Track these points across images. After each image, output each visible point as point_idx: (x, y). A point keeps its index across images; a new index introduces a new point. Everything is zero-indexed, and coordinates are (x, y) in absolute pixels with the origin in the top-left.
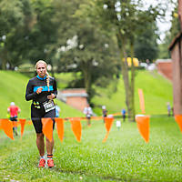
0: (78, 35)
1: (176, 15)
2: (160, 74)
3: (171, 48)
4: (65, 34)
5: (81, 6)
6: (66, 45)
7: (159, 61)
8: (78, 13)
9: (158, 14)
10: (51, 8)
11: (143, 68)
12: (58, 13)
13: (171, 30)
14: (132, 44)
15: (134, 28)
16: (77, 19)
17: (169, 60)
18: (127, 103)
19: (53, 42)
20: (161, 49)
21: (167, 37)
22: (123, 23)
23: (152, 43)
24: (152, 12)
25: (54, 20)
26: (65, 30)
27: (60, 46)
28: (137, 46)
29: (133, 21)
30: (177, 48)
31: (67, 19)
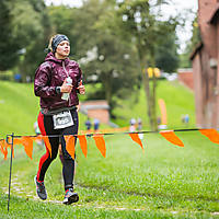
0: (98, 45)
1: (196, 25)
2: (181, 83)
3: (192, 58)
4: (85, 46)
5: (101, 17)
6: (85, 56)
7: (181, 70)
8: (98, 24)
9: (178, 23)
10: (70, 20)
11: (164, 79)
12: (78, 25)
13: (192, 40)
14: (152, 54)
15: (154, 39)
16: (95, 31)
17: (190, 70)
18: (149, 114)
20: (182, 58)
21: (188, 47)
22: (143, 33)
23: (172, 53)
24: (172, 22)
25: (74, 32)
26: (85, 41)
27: (80, 58)
28: (157, 56)
29: (154, 31)
30: (197, 57)
31: (86, 31)
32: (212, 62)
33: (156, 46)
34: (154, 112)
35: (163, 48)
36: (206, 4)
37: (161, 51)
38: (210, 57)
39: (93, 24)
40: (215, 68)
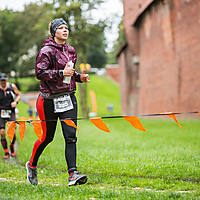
0: (37, 44)
1: (122, 27)
2: (109, 78)
3: (118, 56)
4: (27, 45)
5: (40, 20)
6: (27, 54)
7: (108, 66)
8: (38, 26)
9: (106, 26)
10: (13, 22)
11: (94, 73)
12: (20, 27)
13: (118, 40)
14: (84, 52)
15: (85, 39)
16: (36, 31)
17: (116, 66)
19: (16, 52)
20: (109, 56)
21: (115, 46)
22: (76, 34)
23: (101, 51)
25: (17, 33)
26: (26, 41)
27: (22, 55)
28: (89, 54)
29: (85, 33)
30: (122, 56)
31: (28, 32)
32: (135, 60)
33: (87, 45)
34: (86, 102)
35: (93, 47)
36: (131, 9)
37: (91, 50)
38: (134, 55)
39: (33, 26)
40: (137, 64)
